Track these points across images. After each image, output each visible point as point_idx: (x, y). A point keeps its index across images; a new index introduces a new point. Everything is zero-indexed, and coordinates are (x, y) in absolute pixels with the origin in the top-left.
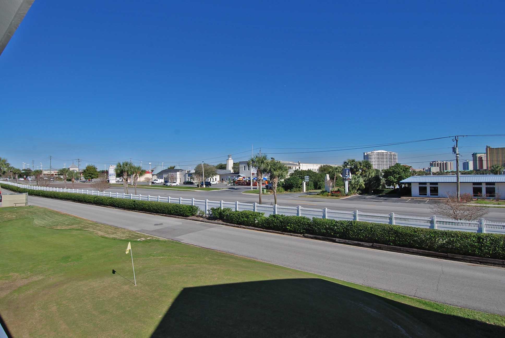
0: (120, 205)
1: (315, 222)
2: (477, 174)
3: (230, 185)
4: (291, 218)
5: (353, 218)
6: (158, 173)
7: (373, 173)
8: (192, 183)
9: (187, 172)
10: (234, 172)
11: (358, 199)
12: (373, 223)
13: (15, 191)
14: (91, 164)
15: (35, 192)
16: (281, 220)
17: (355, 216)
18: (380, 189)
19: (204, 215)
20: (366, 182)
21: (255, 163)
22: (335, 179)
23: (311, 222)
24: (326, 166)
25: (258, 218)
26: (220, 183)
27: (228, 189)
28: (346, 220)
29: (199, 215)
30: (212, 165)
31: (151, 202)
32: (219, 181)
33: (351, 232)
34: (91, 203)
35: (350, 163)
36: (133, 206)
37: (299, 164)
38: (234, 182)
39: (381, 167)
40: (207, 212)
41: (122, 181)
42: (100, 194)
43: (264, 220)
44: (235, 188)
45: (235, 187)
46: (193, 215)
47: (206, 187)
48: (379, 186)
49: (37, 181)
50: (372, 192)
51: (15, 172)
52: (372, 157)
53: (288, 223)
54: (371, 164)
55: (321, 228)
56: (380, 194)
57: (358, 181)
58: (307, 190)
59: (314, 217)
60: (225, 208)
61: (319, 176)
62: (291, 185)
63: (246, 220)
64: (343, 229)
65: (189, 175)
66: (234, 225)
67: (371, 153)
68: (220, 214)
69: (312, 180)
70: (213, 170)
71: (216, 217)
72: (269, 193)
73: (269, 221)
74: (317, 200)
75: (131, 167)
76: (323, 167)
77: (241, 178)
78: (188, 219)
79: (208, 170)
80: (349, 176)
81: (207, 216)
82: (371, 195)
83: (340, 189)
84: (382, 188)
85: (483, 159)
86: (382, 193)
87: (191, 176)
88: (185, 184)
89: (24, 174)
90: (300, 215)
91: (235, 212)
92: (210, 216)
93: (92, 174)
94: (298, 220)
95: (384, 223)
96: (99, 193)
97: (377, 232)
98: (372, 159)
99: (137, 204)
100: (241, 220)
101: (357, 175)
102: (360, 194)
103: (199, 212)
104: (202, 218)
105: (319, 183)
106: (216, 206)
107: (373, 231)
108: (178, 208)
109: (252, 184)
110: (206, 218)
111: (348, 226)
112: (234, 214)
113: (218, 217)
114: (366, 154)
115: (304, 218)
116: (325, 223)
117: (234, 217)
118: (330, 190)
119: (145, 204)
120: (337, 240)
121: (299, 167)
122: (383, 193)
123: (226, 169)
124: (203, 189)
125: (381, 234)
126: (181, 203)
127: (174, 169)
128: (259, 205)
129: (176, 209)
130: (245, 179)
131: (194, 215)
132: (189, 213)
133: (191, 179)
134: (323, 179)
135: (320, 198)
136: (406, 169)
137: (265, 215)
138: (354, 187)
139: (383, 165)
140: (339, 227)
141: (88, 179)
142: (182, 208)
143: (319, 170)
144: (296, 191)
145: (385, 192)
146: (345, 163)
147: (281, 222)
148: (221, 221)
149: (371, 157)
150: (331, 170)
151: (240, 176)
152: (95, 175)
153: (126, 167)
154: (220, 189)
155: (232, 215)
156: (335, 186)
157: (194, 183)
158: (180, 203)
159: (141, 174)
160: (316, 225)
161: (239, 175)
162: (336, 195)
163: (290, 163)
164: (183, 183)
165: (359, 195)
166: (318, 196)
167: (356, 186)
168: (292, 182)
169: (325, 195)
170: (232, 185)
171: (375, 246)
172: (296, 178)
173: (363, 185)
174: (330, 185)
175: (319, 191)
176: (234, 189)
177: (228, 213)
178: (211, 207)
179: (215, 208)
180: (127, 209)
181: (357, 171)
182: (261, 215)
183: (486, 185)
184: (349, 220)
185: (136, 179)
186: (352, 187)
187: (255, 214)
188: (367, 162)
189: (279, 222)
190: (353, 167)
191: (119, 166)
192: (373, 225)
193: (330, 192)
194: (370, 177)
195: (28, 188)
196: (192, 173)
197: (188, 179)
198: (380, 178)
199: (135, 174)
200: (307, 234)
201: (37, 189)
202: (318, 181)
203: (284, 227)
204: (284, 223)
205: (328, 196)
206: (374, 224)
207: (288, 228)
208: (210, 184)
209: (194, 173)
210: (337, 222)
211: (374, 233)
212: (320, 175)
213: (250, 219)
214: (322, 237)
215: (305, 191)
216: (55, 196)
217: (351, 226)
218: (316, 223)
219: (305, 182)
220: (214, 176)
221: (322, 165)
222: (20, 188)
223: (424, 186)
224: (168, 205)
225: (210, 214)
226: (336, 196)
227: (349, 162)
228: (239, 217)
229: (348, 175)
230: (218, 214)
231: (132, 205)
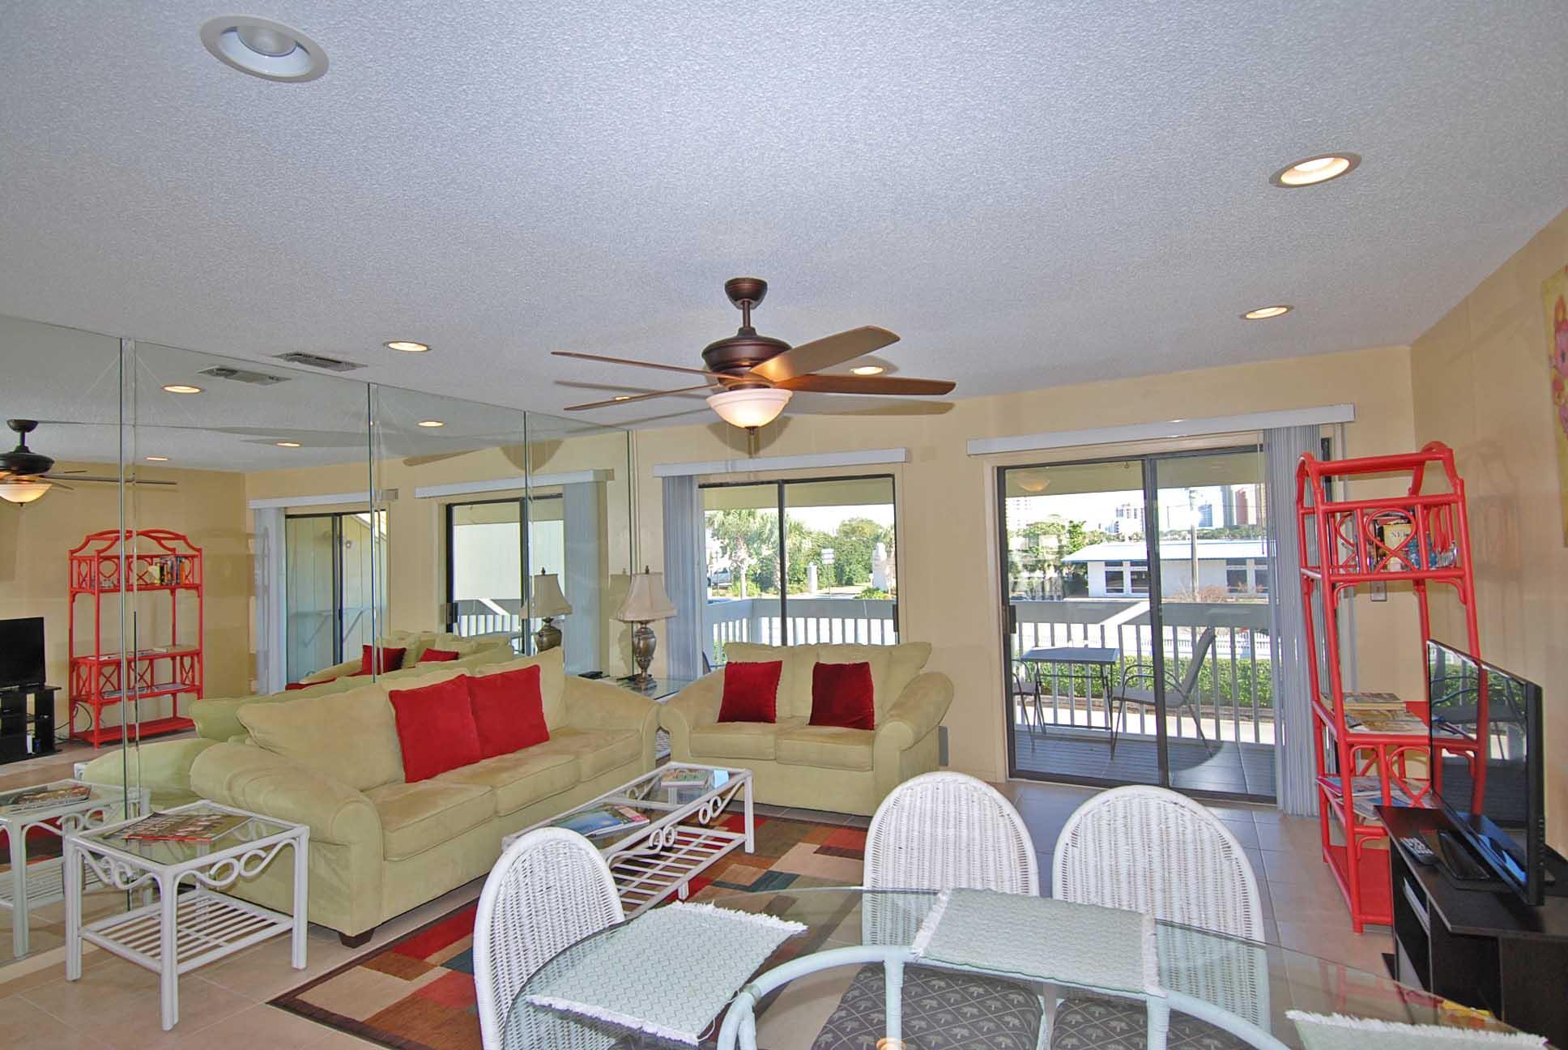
2: (1234, 537)
85: (1248, 496)
136: (1074, 527)
183: (1256, 564)
223: (1117, 569)
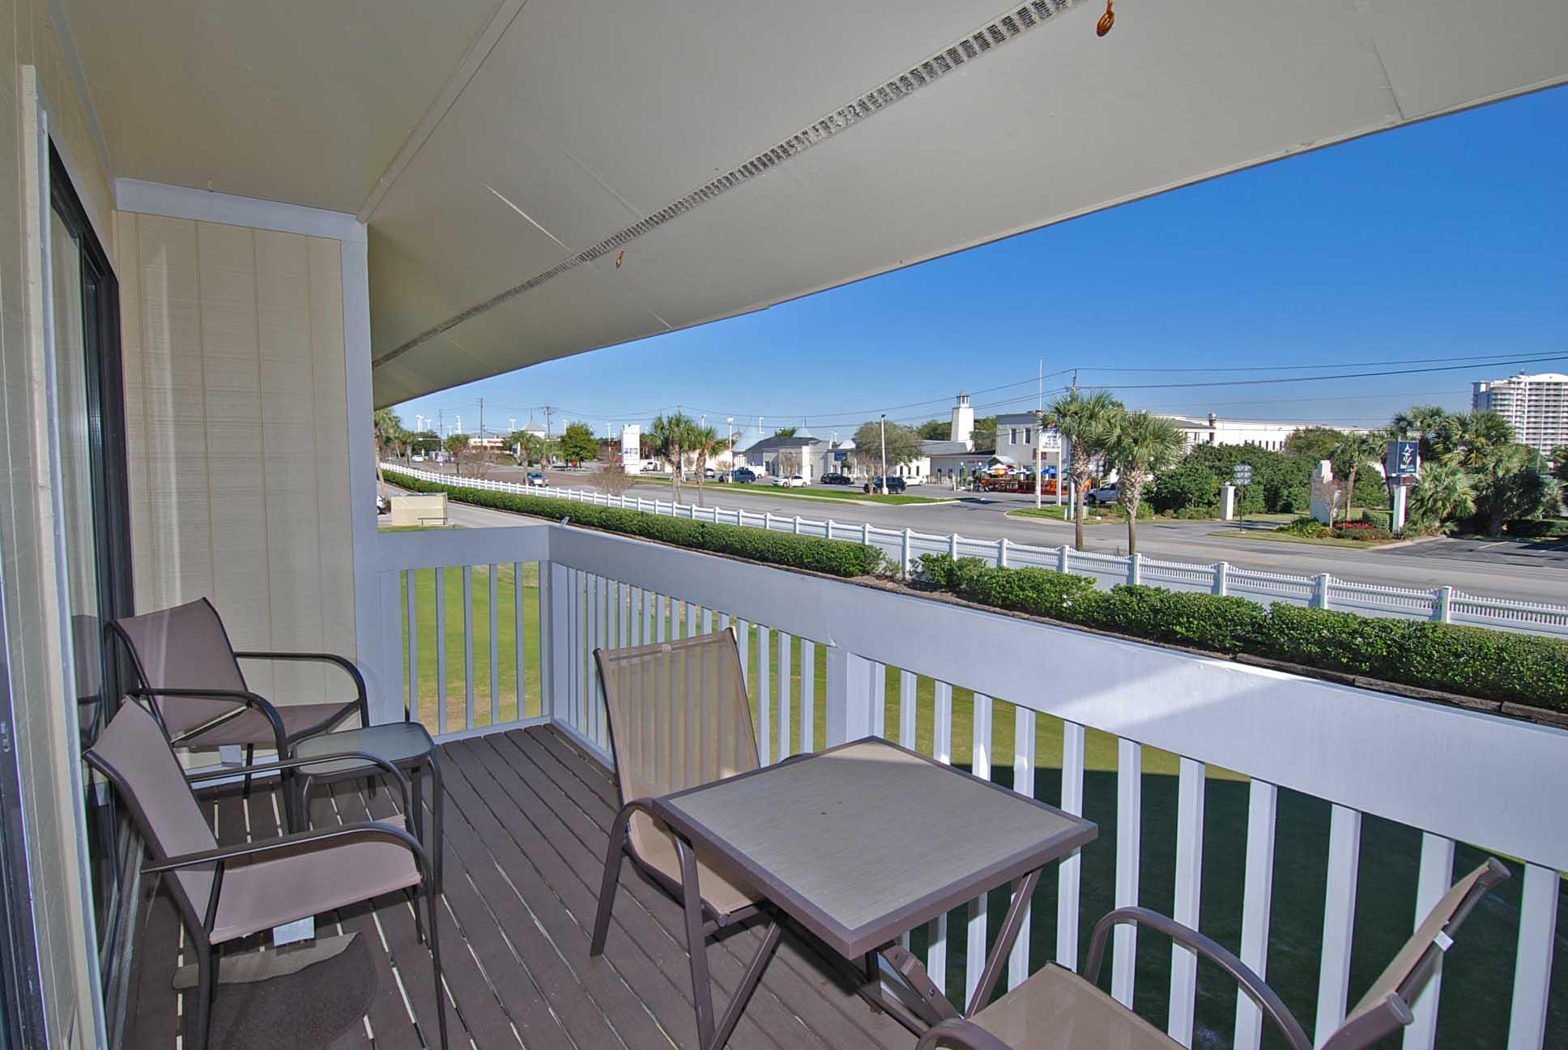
0: (666, 534)
1: (1281, 617)
3: (963, 488)
4: (1192, 599)
5: (1431, 613)
6: (750, 449)
7: (1515, 460)
8: (846, 481)
9: (830, 448)
10: (976, 449)
11: (1444, 552)
12: (1508, 633)
13: (410, 488)
14: (576, 420)
15: (456, 493)
16: (1153, 605)
17: (1437, 607)
18: (1537, 520)
19: (898, 575)
20: (1483, 490)
21: (1068, 419)
22: (1352, 477)
23: (1266, 616)
24: (1318, 433)
25: (1073, 594)
26: (931, 483)
27: (959, 501)
28: (1403, 617)
29: (884, 574)
30: (906, 425)
31: (747, 530)
32: (927, 477)
33: (1418, 659)
34: (593, 525)
35: (1422, 422)
36: (700, 538)
37: (1211, 424)
38: (978, 479)
39: (1545, 439)
40: (908, 566)
41: (654, 470)
42: (612, 501)
43: (1096, 601)
44: (983, 499)
45: (982, 497)
46: (865, 572)
47: (890, 493)
48: (1533, 509)
49: (458, 465)
50: (1505, 528)
51: (404, 439)
52: (1509, 399)
53: (1180, 615)
54: (1507, 425)
55: (1303, 639)
56: (1534, 536)
57: (1450, 489)
58: (1238, 512)
59: (1278, 600)
60: (966, 556)
61: (1286, 465)
62: (1181, 494)
63: (1032, 598)
64: (1389, 646)
65: (839, 455)
66: (992, 609)
67: (1506, 386)
68: (950, 573)
69: (1259, 478)
70: (912, 441)
71: (935, 584)
72: (1099, 518)
73: (1111, 604)
74: (1284, 547)
75: (690, 430)
76: (1303, 435)
77: (999, 469)
78: (852, 583)
79: (895, 441)
80: (1413, 470)
81: (908, 576)
82: (1496, 541)
83: (1371, 513)
84: (1544, 517)
86: (1545, 536)
87: (844, 458)
88: (825, 483)
89: (422, 446)
90: (1224, 593)
91: (998, 572)
92: (917, 579)
93: (580, 447)
94: (1218, 608)
95: (1555, 636)
96: (611, 499)
97: (1522, 663)
98: (1511, 409)
99: (710, 534)
100: (1017, 596)
101: (1446, 465)
102: (1453, 534)
103: (883, 564)
104: (891, 583)
105: (1285, 493)
106: (936, 549)
107: (1504, 660)
108: (824, 550)
109: (1038, 488)
110: (904, 582)
111: (1410, 638)
112: (994, 577)
113: (943, 583)
114: (1483, 388)
115: (1239, 603)
116: (1319, 624)
117: (995, 585)
118: (1331, 519)
119: (731, 534)
120: (1360, 680)
121: (1211, 435)
122: (1549, 534)
123: (950, 437)
124: (883, 499)
125: (1536, 670)
126: (830, 537)
127: (794, 436)
128: (1075, 553)
129: (818, 553)
130: (1016, 471)
131: (868, 573)
132: (853, 566)
133: (842, 468)
134: (1302, 478)
135: (1290, 542)
137: (1095, 587)
138: (1431, 509)
139: (1552, 431)
140: (1371, 640)
141: (571, 461)
142: (835, 550)
143: (1286, 444)
144: (1195, 515)
145: (1556, 531)
146: (1400, 419)
147: (1156, 611)
148: (950, 594)
149: (1504, 400)
150: (1337, 445)
151: (996, 461)
152: (589, 452)
153: (676, 429)
154: (936, 501)
155: (986, 578)
156: (1349, 502)
157: (852, 480)
158: (827, 536)
159: (714, 450)
160: (1284, 626)
161: (995, 458)
162: (1354, 535)
163: (1177, 418)
164: (820, 479)
165: (1448, 537)
166: (1280, 534)
167: (1440, 504)
168: (1184, 486)
169: (1310, 531)
170: (969, 490)
171: (1509, 711)
172: (1200, 471)
173: (1470, 504)
174: (1332, 500)
175: (1286, 519)
176: (979, 501)
177: (975, 574)
178: (920, 553)
179: (935, 557)
180: (683, 545)
181: (1448, 450)
182: (1083, 583)
184: (1411, 620)
185: (701, 464)
186: (1421, 506)
187: (1062, 581)
188: (1491, 418)
189: (1147, 610)
190: (1431, 435)
191: (659, 426)
192: (1508, 639)
193: (1331, 525)
194: (1500, 473)
195: (438, 482)
196: (847, 451)
197: (834, 467)
198: (1541, 480)
199: (698, 451)
200: (1246, 655)
201: (461, 485)
202: (1282, 484)
203: (1162, 625)
204: (1163, 612)
205: (1321, 537)
206: (1511, 638)
207: (1180, 630)
208: (904, 483)
209: (851, 450)
210: (1365, 622)
211: (1508, 669)
212: (1291, 464)
213: (1047, 593)
214: (1305, 667)
215: (1229, 516)
216: (504, 503)
217: (1419, 638)
218: (1283, 622)
219: (1234, 487)
220: (914, 460)
221: (1302, 428)
222: (419, 480)
224: (795, 541)
225: (916, 572)
226: (1355, 538)
227: (1415, 417)
228: (1011, 587)
229: (1410, 464)
230: (943, 575)
231: (697, 535)
